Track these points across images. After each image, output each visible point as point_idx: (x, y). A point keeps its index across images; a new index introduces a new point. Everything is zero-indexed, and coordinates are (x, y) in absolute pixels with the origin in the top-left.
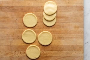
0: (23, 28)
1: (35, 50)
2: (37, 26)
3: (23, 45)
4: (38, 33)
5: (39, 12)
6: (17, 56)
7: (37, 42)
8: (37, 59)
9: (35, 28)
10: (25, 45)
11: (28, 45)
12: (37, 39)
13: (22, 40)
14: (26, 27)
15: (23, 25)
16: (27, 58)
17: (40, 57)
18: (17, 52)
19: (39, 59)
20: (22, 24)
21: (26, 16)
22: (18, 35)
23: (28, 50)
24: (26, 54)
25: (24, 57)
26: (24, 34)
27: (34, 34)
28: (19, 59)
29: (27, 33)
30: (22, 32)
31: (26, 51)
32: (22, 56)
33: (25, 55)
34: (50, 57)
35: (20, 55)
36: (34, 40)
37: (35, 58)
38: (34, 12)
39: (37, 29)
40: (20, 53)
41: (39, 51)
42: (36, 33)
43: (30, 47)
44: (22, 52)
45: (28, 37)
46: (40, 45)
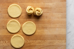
0: (8, 19)
1: (19, 39)
2: (21, 17)
3: (7, 34)
4: (22, 23)
5: (23, 3)
6: (2, 45)
7: (22, 31)
8: (21, 48)
9: (19, 18)
10: (10, 34)
11: (12, 34)
12: (21, 28)
13: (6, 30)
14: (10, 18)
15: (7, 16)
16: (11, 47)
17: (24, 46)
18: (2, 41)
19: (23, 48)
20: (7, 14)
21: (11, 7)
22: (3, 25)
23: (12, 39)
24: (11, 43)
25: (9, 46)
26: (9, 25)
27: (18, 24)
28: (4, 48)
29: (12, 23)
30: (6, 22)
31: (10, 40)
32: (6, 45)
33: (9, 44)
35: (5, 45)
36: (19, 29)
37: (19, 47)
38: (19, 3)
39: (21, 20)
40: (5, 42)
41: (23, 40)
42: (20, 23)
43: (14, 37)
44: (7, 41)
45: (13, 27)
46: (24, 34)
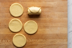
0: (9, 18)
1: (21, 38)
2: (23, 16)
3: (9, 33)
4: (23, 22)
5: (25, 2)
6: (4, 44)
7: (23, 31)
8: (23, 47)
9: (21, 17)
10: (12, 33)
11: (14, 33)
12: (23, 28)
13: (8, 29)
14: (12, 17)
15: (9, 15)
16: (13, 46)
17: (26, 45)
18: (4, 40)
19: (25, 47)
21: (13, 6)
23: (14, 38)
24: (13, 43)
25: (11, 45)
26: (11, 24)
27: (20, 23)
28: (6, 47)
29: (14, 22)
30: (8, 21)
31: (12, 39)
32: (8, 44)
33: (12, 43)
34: (36, 45)
35: (7, 44)
36: (20, 29)
37: (21, 46)
38: (20, 2)
39: (23, 19)
40: (7, 41)
41: (25, 39)
42: (22, 22)
43: (16, 36)
44: (9, 40)
45: (15, 26)
46: (26, 34)
